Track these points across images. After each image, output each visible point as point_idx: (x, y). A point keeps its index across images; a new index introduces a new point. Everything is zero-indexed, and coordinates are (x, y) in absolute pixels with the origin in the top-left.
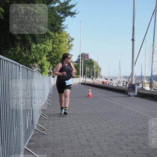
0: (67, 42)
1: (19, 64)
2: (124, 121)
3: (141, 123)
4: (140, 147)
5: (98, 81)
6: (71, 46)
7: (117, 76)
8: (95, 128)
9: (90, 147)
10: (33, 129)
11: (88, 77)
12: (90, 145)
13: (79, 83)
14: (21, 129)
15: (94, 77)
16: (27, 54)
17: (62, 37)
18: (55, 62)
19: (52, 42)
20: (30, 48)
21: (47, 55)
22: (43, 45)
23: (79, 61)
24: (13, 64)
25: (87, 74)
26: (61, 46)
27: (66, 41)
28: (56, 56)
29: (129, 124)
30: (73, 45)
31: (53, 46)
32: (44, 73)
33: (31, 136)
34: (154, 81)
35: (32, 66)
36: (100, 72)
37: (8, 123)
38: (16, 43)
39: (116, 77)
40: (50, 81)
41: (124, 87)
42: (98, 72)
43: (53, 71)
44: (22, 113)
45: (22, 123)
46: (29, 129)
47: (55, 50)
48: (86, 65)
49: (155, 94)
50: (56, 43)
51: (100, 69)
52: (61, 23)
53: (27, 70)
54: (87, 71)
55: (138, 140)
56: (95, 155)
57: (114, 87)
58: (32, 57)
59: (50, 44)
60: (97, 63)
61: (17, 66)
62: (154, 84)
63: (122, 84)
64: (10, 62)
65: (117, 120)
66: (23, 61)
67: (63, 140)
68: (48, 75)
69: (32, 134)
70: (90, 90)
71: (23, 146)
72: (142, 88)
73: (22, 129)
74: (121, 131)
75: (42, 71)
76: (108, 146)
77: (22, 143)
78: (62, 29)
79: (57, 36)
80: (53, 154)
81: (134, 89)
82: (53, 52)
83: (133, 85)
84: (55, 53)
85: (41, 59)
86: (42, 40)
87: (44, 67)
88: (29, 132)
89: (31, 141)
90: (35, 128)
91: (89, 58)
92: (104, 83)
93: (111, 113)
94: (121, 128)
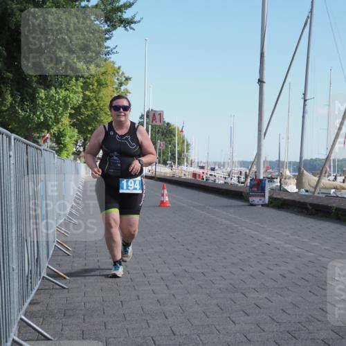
0: (116, 86)
1: (9, 133)
2: (240, 260)
3: (276, 265)
4: (275, 318)
5: (184, 171)
7: (226, 161)
8: (175, 275)
9: (164, 316)
10: (38, 277)
11: (161, 161)
12: (164, 313)
15: (175, 163)
16: (27, 112)
17: (104, 73)
18: (90, 128)
19: (82, 84)
20: (33, 99)
21: (70, 113)
22: (63, 91)
26: (103, 94)
27: (113, 83)
28: (92, 117)
29: (251, 266)
30: (130, 93)
31: (84, 94)
32: (65, 153)
33: (34, 292)
34: (305, 172)
35: (39, 137)
36: (187, 152)
38: (2, 86)
39: (224, 163)
40: (77, 171)
41: (240, 185)
42: (184, 152)
43: (84, 149)
44: (14, 241)
45: (14, 263)
46: (29, 276)
47: (89, 103)
48: (157, 136)
49: (307, 201)
50: (91, 86)
51: (188, 145)
53: (27, 145)
54: (160, 150)
55: (270, 300)
56: (175, 335)
57: (218, 184)
58: (39, 118)
59: (77, 90)
60: (182, 131)
61: (5, 137)
62: (305, 180)
63: (236, 179)
65: (225, 258)
66: (18, 127)
67: (106, 301)
68: (73, 157)
69: (36, 288)
70: (166, 192)
71: (16, 314)
72: (281, 188)
73: (15, 276)
74: (232, 282)
75: (60, 147)
77: (15, 306)
78: (106, 55)
80: (83, 331)
81: (263, 190)
82: (85, 106)
83: (261, 180)
84: (90, 109)
85: (58, 123)
86: (61, 81)
87: (64, 140)
88: (31, 283)
89: (34, 304)
90: (44, 274)
91: (164, 122)
92: (197, 176)
93: (211, 243)
94: (233, 276)
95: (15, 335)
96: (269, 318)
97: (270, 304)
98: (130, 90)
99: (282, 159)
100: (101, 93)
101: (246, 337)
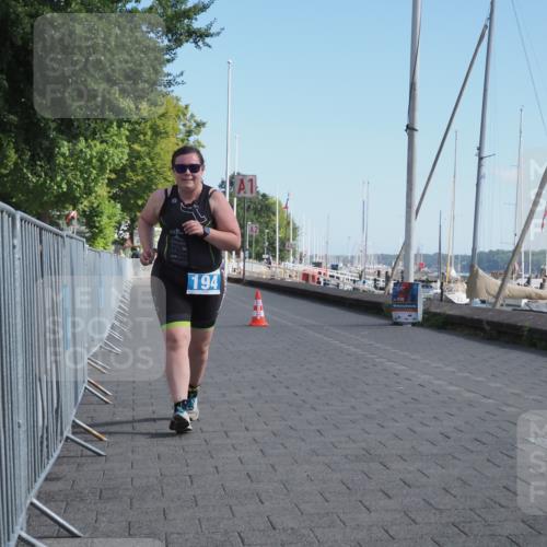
0: (181, 136)
1: (12, 209)
2: (378, 410)
3: (435, 418)
4: (433, 502)
5: (289, 270)
8: (275, 434)
9: (257, 500)
10: (59, 438)
11: (254, 255)
12: (258, 494)
14: (16, 436)
15: (274, 257)
16: (40, 176)
17: (163, 115)
18: (140, 202)
19: (127, 133)
20: (50, 156)
21: (109, 179)
22: (98, 144)
25: (250, 246)
26: (161, 149)
27: (176, 131)
28: (144, 184)
29: (396, 421)
30: (204, 147)
31: (131, 148)
32: (100, 242)
33: (52, 461)
34: (480, 271)
35: (59, 217)
36: (294, 239)
38: (2, 135)
39: (352, 257)
40: (120, 271)
41: (377, 292)
42: (289, 240)
43: (131, 234)
44: (20, 381)
45: (21, 416)
46: (45, 436)
47: (138, 163)
48: (247, 215)
49: (483, 317)
50: (142, 137)
51: (295, 229)
53: (41, 229)
54: (251, 236)
55: (425, 474)
56: (274, 529)
57: (343, 290)
58: (60, 187)
59: (120, 142)
60: (286, 207)
61: (6, 216)
62: (480, 284)
63: (371, 282)
66: (27, 201)
67: (165, 476)
68: (113, 247)
69: (55, 455)
70: (260, 303)
71: (23, 495)
72: (442, 298)
73: (21, 436)
74: (364, 445)
75: (93, 233)
76: (319, 498)
77: (22, 484)
78: (165, 86)
80: (130, 523)
81: (414, 299)
82: (133, 167)
83: (411, 285)
84: (140, 171)
85: (89, 194)
87: (99, 222)
88: (47, 446)
90: (68, 432)
91: (258, 192)
92: (310, 279)
93: (331, 383)
94: (366, 435)
95: (22, 529)
96: (422, 502)
97: (424, 479)
98: (203, 143)
99: (444, 252)
100: (159, 146)
101: (387, 532)
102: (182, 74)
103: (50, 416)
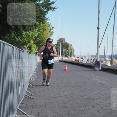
0: (49, 30)
1: (13, 46)
2: (92, 89)
3: (104, 90)
4: (103, 108)
5: (72, 59)
6: (52, 33)
7: (87, 55)
8: (70, 94)
9: (66, 108)
10: (23, 95)
11: (65, 56)
12: (66, 107)
13: (58, 61)
14: (14, 95)
15: (69, 56)
16: (19, 39)
17: (45, 26)
18: (40, 45)
19: (38, 30)
20: (21, 35)
21: (34, 40)
22: (31, 32)
23: (58, 44)
24: (8, 46)
25: (64, 54)
26: (45, 33)
27: (48, 29)
28: (41, 41)
29: (95, 91)
30: (54, 32)
31: (38, 33)
32: (32, 53)
33: (22, 100)
34: (113, 59)
35: (23, 48)
36: (73, 52)
37: (5, 90)
38: (10, 30)
39: (86, 56)
40: (36, 59)
41: (91, 63)
43: (38, 51)
45: (15, 90)
46: (20, 94)
48: (63, 47)
50: (41, 30)
51: (73, 50)
52: (44, 15)
53: (19, 50)
54: (64, 52)
56: (70, 114)
57: (84, 63)
58: (23, 41)
59: (36, 32)
60: (72, 45)
61: (12, 48)
62: (113, 62)
63: (90, 61)
64: (6, 45)
65: (86, 88)
66: (16, 44)
67: (46, 103)
68: (35, 54)
69: (23, 98)
70: (66, 66)
71: (16, 108)
72: (105, 65)
74: (89, 96)
75: (30, 51)
76: (79, 107)
77: (16, 105)
78: (45, 20)
79: (41, 25)
80: (39, 113)
81: (99, 65)
82: (39, 37)
83: (98, 62)
84: (40, 38)
85: (29, 43)
86: (30, 29)
87: (32, 49)
88: (21, 97)
89: (22, 104)
90: (25, 94)
91: (65, 42)
92: (77, 61)
93: (82, 83)
94: (89, 94)
95: (16, 114)
96: (101, 108)
97: (102, 103)
99: (105, 55)
100: (44, 33)
101: (93, 114)
102: (49, 17)
103: (22, 90)
